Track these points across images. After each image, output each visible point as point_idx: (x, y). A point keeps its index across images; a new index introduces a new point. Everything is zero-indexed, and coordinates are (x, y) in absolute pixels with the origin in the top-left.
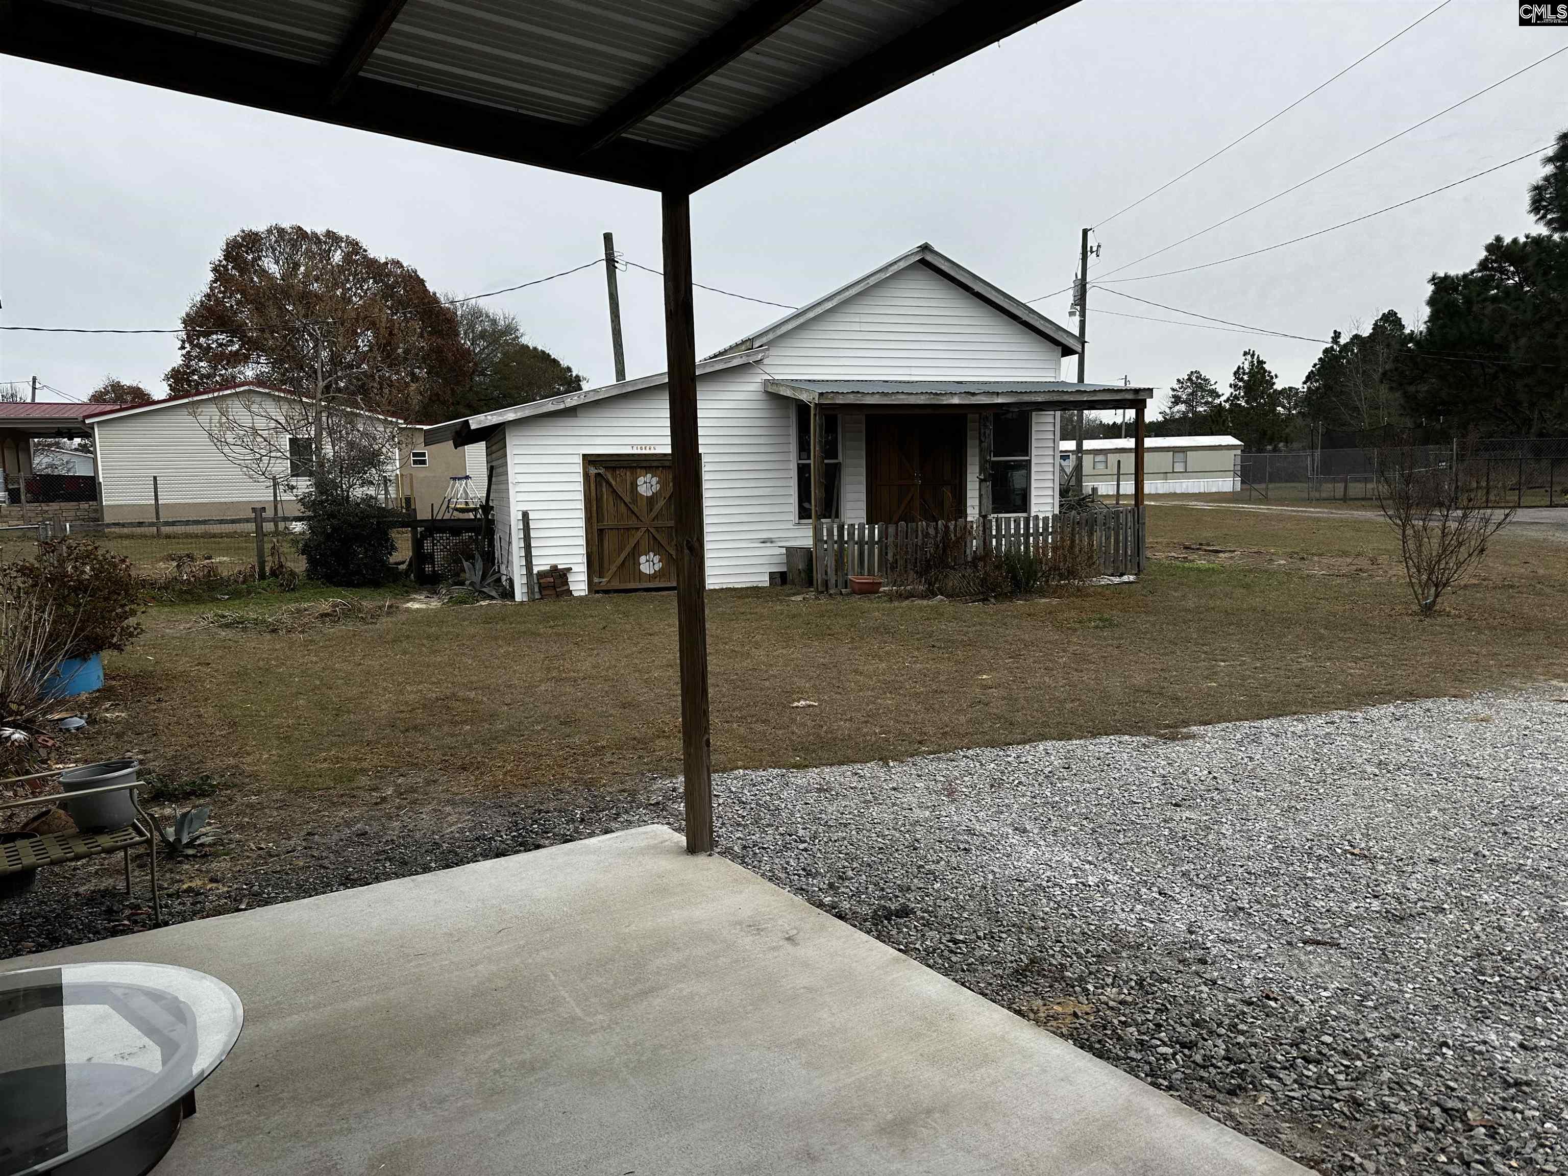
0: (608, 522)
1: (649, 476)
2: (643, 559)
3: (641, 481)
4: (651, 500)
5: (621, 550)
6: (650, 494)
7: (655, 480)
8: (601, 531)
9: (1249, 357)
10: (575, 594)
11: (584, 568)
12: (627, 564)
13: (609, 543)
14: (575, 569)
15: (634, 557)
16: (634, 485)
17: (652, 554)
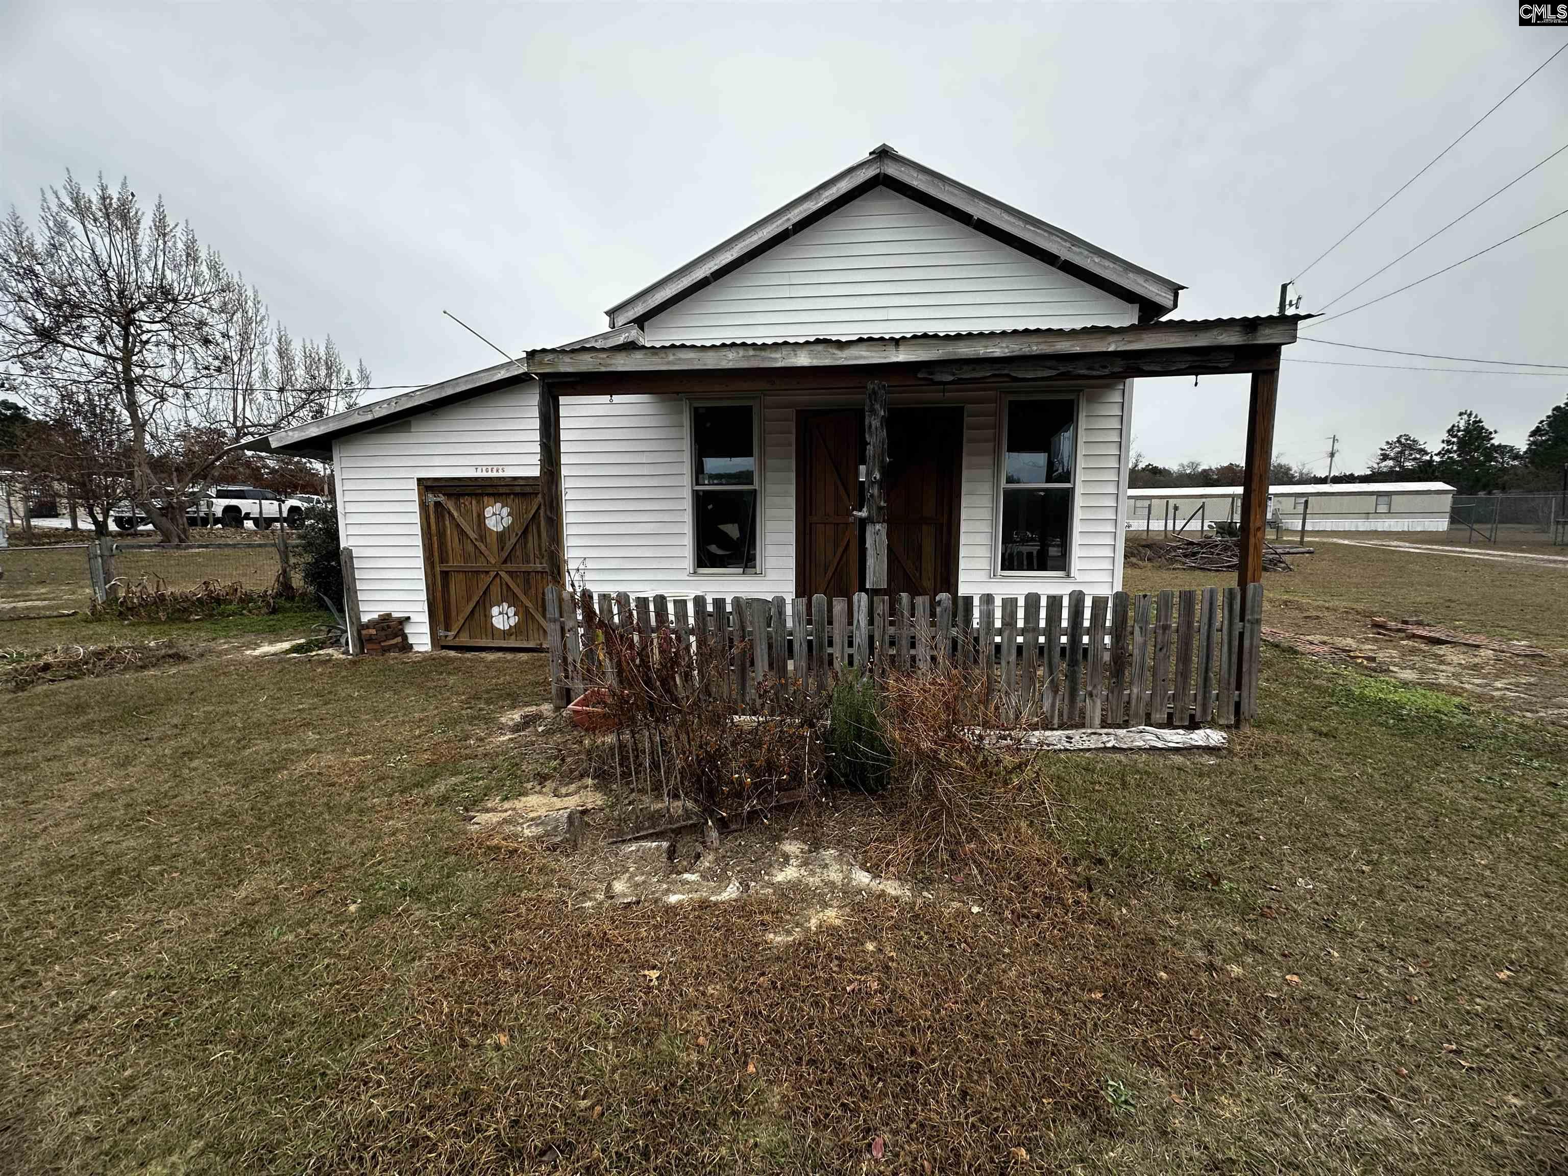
0: (454, 563)
1: (499, 505)
2: (495, 610)
3: (489, 511)
4: (501, 536)
5: (469, 599)
6: (500, 529)
7: (505, 511)
8: (445, 575)
10: (416, 648)
11: (425, 618)
12: (476, 615)
13: (456, 587)
14: (414, 618)
15: (483, 605)
16: (481, 518)
17: (505, 605)
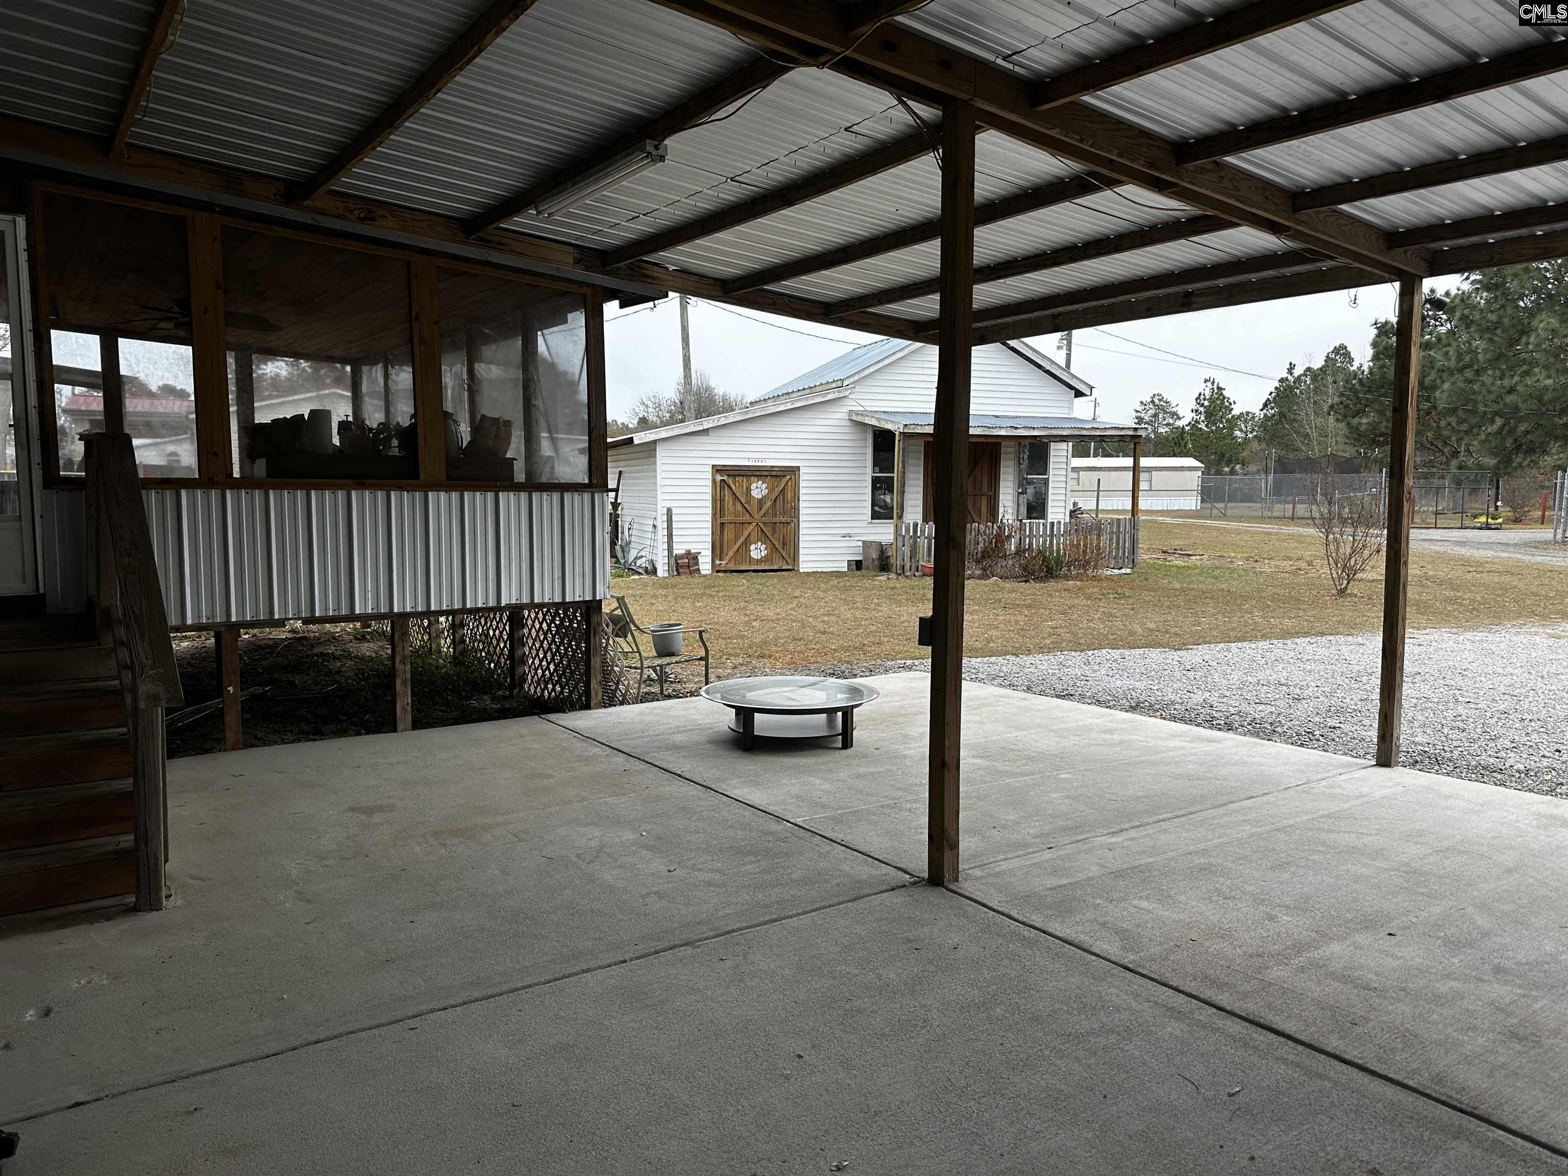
0: (726, 519)
1: (760, 482)
2: (753, 547)
3: (753, 486)
4: (761, 502)
5: (736, 540)
6: (760, 497)
7: (764, 485)
8: (722, 524)
9: (1209, 384)
10: (703, 572)
11: (709, 553)
12: (740, 550)
13: (729, 533)
14: (704, 553)
15: (747, 543)
16: (749, 489)
17: (759, 543)
